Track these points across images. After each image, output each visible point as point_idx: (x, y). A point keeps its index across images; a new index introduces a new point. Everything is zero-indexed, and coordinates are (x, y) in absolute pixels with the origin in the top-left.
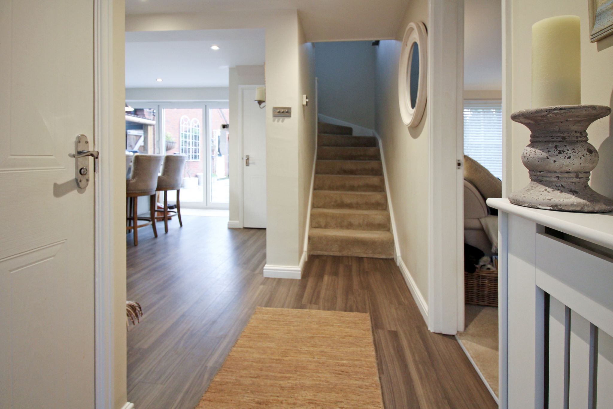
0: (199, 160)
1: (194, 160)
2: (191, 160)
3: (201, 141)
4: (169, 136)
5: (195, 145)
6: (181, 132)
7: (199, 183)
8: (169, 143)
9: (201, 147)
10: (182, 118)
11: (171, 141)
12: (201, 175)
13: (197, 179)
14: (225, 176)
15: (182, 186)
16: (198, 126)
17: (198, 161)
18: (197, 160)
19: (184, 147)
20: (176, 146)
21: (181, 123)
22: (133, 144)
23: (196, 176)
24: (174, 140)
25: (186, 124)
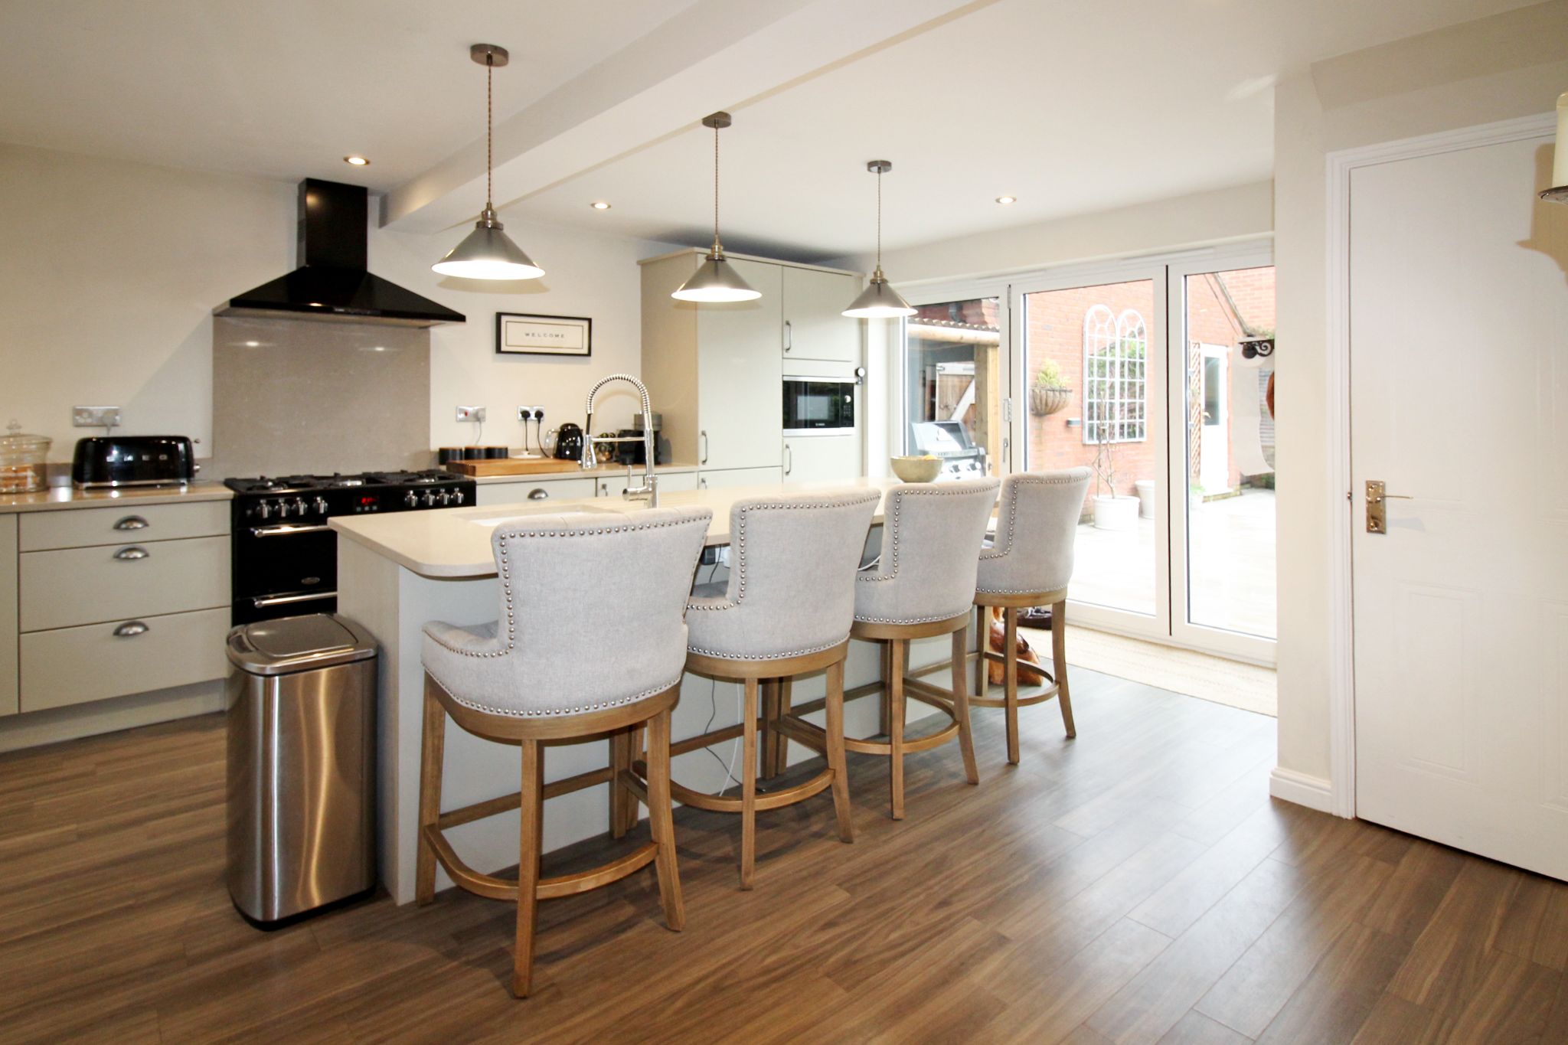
0: (1143, 439)
1: (1126, 439)
2: (1117, 439)
3: (1151, 380)
4: (1051, 371)
5: (1133, 395)
6: (1087, 357)
7: (1141, 512)
8: (1051, 394)
9: (1152, 400)
10: (1090, 313)
11: (1056, 386)
12: (1152, 486)
13: (1136, 500)
14: (1229, 486)
15: (1086, 519)
16: (1141, 332)
17: (1139, 442)
18: (1137, 439)
19: (1095, 400)
20: (1072, 399)
21: (1086, 329)
22: (951, 402)
23: (1135, 492)
24: (1064, 381)
25: (1101, 330)
